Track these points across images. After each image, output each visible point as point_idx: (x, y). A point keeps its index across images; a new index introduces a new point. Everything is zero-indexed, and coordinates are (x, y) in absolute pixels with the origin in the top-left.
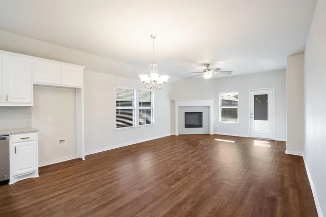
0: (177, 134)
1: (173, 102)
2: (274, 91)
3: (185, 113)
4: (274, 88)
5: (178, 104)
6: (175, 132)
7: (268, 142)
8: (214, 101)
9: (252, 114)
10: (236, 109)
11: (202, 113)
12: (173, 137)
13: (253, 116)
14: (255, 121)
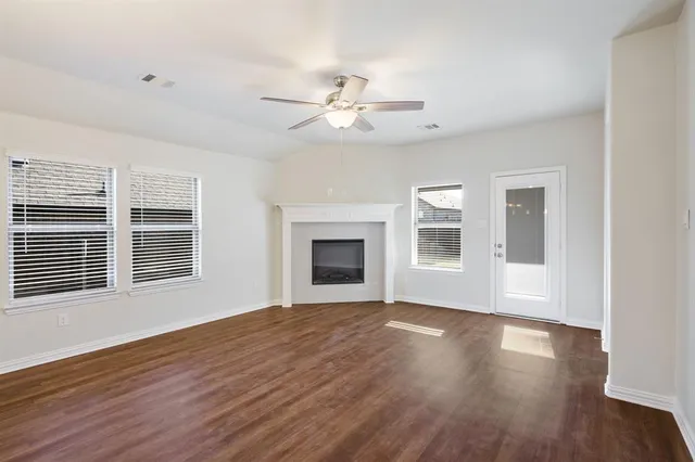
0: (287, 304)
1: (275, 211)
2: (564, 180)
3: (314, 242)
4: (563, 169)
5: (290, 216)
6: (281, 296)
7: (546, 334)
8: (398, 208)
9: (500, 246)
10: (458, 231)
11: (362, 241)
12: (274, 311)
13: (503, 251)
14: (509, 265)
